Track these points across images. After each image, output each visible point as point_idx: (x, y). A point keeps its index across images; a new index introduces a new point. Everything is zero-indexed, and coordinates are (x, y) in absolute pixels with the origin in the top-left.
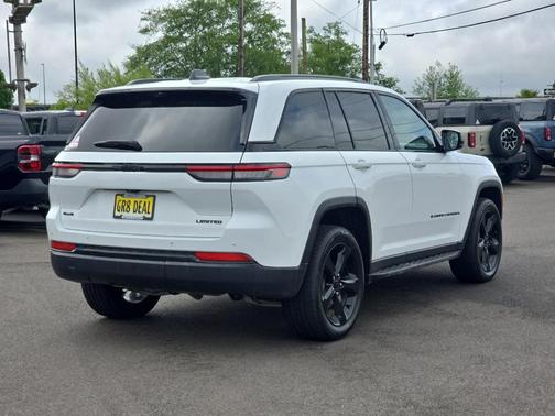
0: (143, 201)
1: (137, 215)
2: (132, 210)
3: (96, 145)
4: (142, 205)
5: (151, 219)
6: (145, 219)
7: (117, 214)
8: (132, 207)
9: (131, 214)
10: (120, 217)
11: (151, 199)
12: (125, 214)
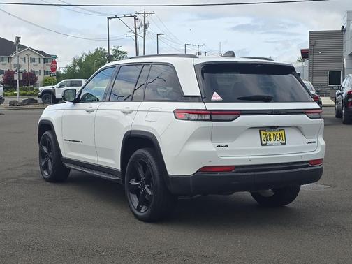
0: (278, 133)
1: (276, 142)
2: (272, 139)
3: (239, 99)
4: (278, 135)
5: (285, 144)
6: (282, 144)
7: (264, 143)
8: (272, 137)
9: (272, 142)
10: (266, 145)
11: (282, 132)
12: (269, 142)
